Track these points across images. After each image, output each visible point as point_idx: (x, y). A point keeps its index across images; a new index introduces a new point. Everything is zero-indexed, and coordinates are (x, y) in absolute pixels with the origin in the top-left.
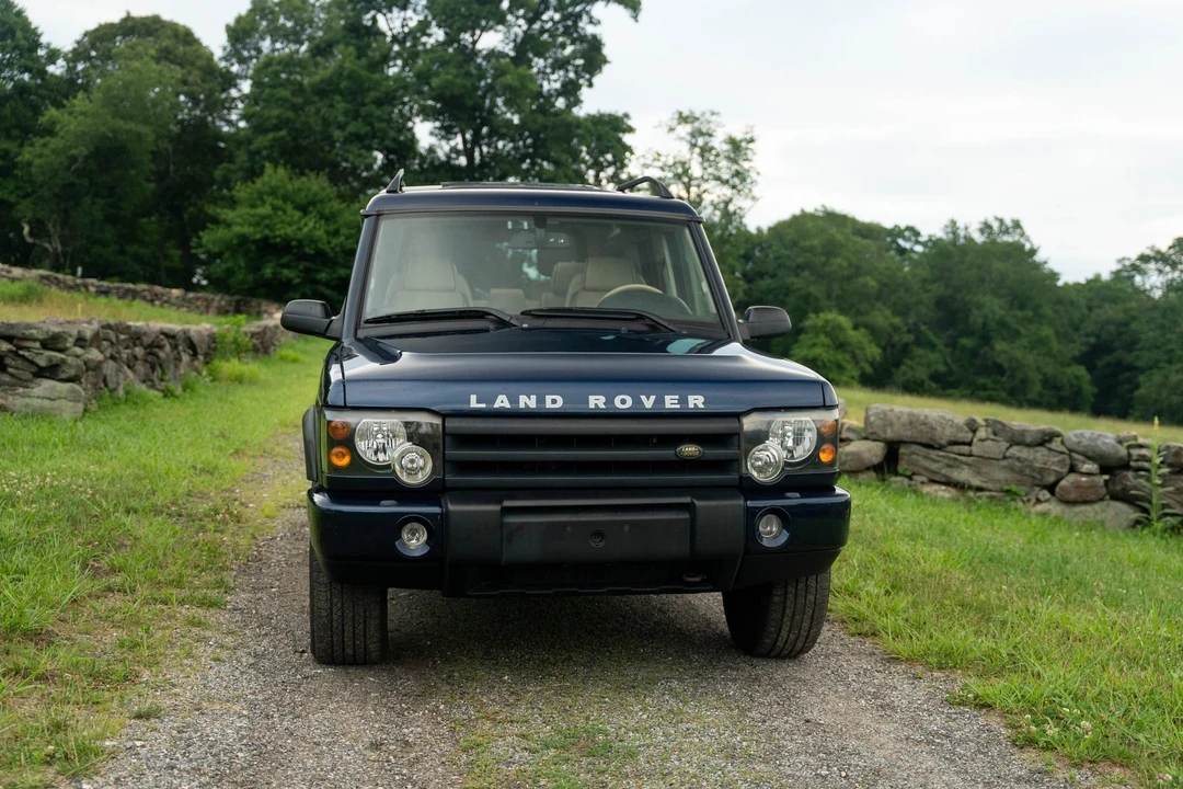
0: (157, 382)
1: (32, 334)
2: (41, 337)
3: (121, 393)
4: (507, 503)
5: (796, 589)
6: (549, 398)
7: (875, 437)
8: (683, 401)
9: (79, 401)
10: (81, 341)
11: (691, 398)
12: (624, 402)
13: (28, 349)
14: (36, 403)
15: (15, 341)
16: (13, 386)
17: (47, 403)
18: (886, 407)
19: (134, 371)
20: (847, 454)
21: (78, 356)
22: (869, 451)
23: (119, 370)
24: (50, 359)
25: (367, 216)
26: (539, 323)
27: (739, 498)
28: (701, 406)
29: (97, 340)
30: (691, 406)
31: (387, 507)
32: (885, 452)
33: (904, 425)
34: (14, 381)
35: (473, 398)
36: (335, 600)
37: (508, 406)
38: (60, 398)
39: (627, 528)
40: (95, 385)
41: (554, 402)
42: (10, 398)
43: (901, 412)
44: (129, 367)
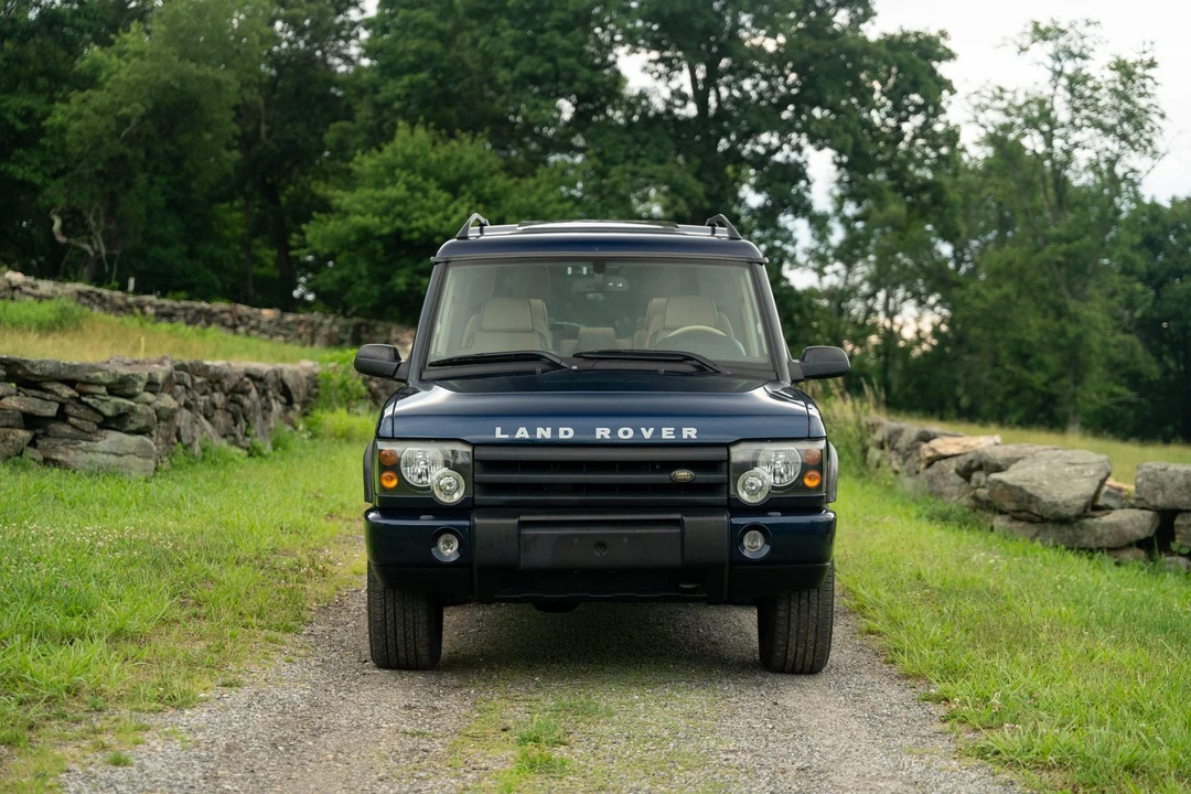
0: (241, 438)
1: (97, 377)
2: (108, 381)
3: (197, 449)
4: (523, 518)
5: (799, 605)
6: (562, 430)
7: (1142, 504)
8: (678, 432)
9: (150, 457)
10: (151, 385)
11: (685, 430)
12: (626, 433)
13: (92, 395)
14: (100, 459)
15: (78, 386)
16: (75, 439)
17: (112, 459)
18: (1157, 465)
19: (213, 423)
20: (1104, 526)
21: (148, 404)
22: (1132, 521)
23: (195, 421)
24: (117, 407)
25: (437, 263)
26: (589, 365)
27: (722, 515)
28: (694, 437)
29: (170, 384)
30: (685, 436)
31: (425, 521)
32: (1157, 524)
33: (1179, 489)
34: (76, 433)
35: (498, 430)
36: (388, 606)
37: (527, 436)
38: (128, 453)
39: (626, 540)
40: (167, 439)
41: (566, 433)
42: (72, 453)
43: (1176, 471)
44: (207, 417)
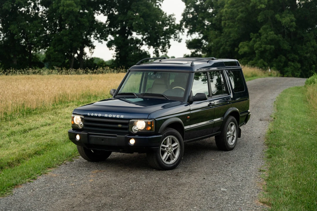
4: (89, 133)
11: (121, 116)
12: (110, 116)
27: (125, 136)
31: (74, 132)
35: (88, 113)
37: (93, 115)
39: (107, 139)
41: (100, 115)
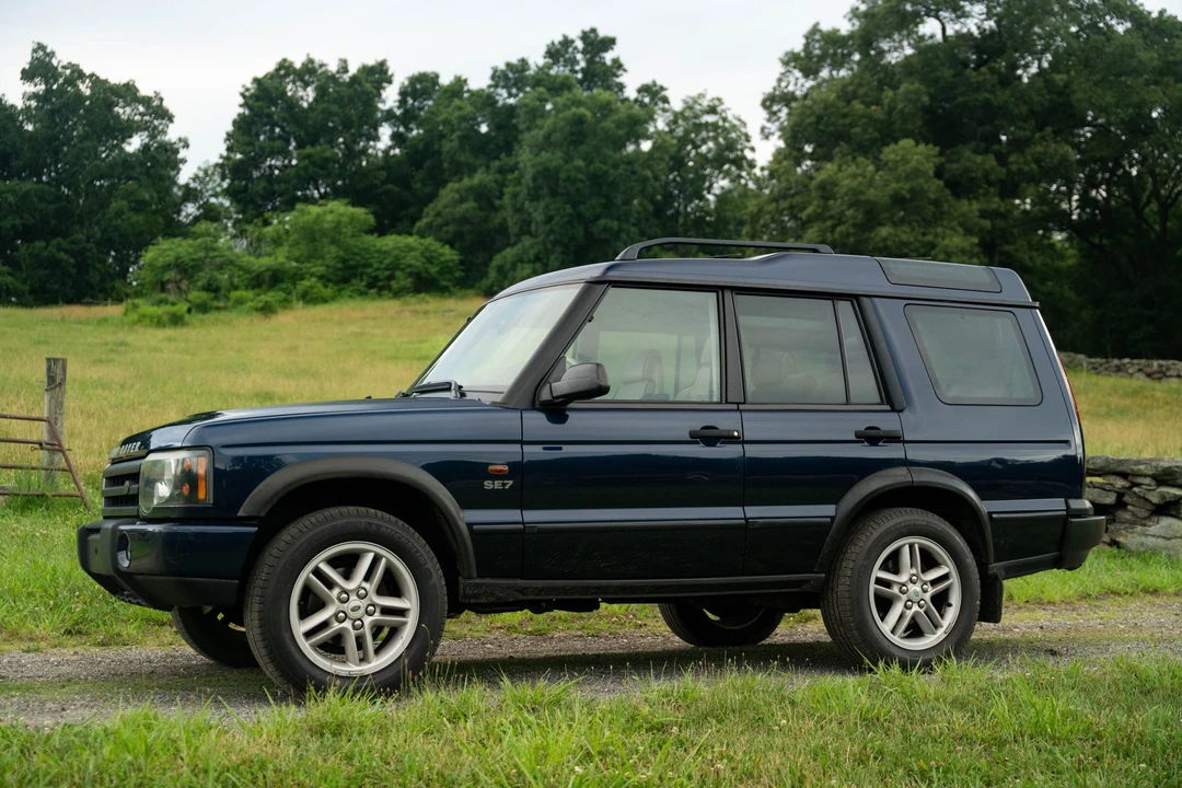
1: (1139, 470)
2: (1151, 473)
13: (1138, 485)
14: (1150, 541)
15: (1130, 478)
16: (1133, 523)
17: (1161, 542)
24: (1163, 496)
34: (1132, 519)
38: (1176, 537)
42: (1130, 536)
